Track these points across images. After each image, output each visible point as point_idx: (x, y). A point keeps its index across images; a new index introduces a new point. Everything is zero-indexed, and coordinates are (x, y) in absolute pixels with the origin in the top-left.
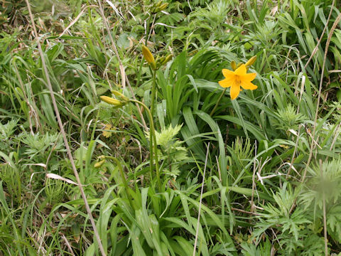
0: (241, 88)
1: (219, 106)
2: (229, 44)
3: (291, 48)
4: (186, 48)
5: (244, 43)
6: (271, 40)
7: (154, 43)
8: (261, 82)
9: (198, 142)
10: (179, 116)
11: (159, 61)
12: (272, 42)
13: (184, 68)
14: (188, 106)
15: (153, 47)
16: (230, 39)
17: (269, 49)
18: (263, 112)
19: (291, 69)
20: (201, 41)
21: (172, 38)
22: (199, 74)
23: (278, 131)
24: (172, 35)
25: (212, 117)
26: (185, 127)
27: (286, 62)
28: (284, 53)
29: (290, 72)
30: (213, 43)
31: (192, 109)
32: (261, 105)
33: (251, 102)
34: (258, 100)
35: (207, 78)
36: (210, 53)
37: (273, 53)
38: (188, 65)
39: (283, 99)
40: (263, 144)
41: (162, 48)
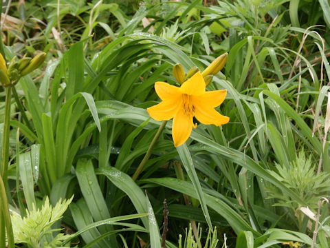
0: (195, 121)
1: (152, 156)
2: (175, 27)
3: (307, 32)
4: (88, 33)
5: (209, 23)
6: (267, 16)
7: (23, 21)
8: (240, 106)
9: (108, 235)
10: (69, 179)
11: (16, 66)
12: (269, 19)
13: (79, 77)
14: (88, 158)
15: (19, 30)
16: (180, 13)
17: (259, 37)
18: (244, 171)
19: (306, 75)
20: (120, 17)
21: (58, 12)
22: (112, 89)
23: (278, 210)
24: (58, 5)
25: (136, 182)
26: (80, 203)
27: (297, 62)
28: (292, 43)
29: (306, 82)
30: (146, 22)
31: (96, 164)
32: (239, 157)
33: (217, 149)
34: (235, 146)
35: (129, 100)
36: (134, 45)
37: (270, 45)
38: (90, 70)
39: (286, 141)
40: (244, 239)
41: (39, 31)
